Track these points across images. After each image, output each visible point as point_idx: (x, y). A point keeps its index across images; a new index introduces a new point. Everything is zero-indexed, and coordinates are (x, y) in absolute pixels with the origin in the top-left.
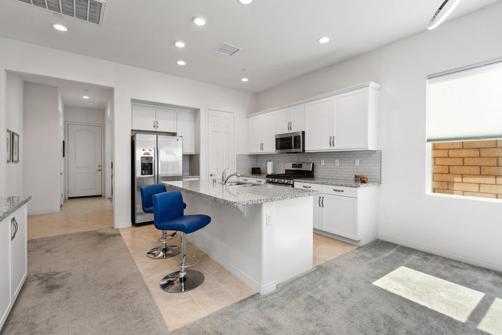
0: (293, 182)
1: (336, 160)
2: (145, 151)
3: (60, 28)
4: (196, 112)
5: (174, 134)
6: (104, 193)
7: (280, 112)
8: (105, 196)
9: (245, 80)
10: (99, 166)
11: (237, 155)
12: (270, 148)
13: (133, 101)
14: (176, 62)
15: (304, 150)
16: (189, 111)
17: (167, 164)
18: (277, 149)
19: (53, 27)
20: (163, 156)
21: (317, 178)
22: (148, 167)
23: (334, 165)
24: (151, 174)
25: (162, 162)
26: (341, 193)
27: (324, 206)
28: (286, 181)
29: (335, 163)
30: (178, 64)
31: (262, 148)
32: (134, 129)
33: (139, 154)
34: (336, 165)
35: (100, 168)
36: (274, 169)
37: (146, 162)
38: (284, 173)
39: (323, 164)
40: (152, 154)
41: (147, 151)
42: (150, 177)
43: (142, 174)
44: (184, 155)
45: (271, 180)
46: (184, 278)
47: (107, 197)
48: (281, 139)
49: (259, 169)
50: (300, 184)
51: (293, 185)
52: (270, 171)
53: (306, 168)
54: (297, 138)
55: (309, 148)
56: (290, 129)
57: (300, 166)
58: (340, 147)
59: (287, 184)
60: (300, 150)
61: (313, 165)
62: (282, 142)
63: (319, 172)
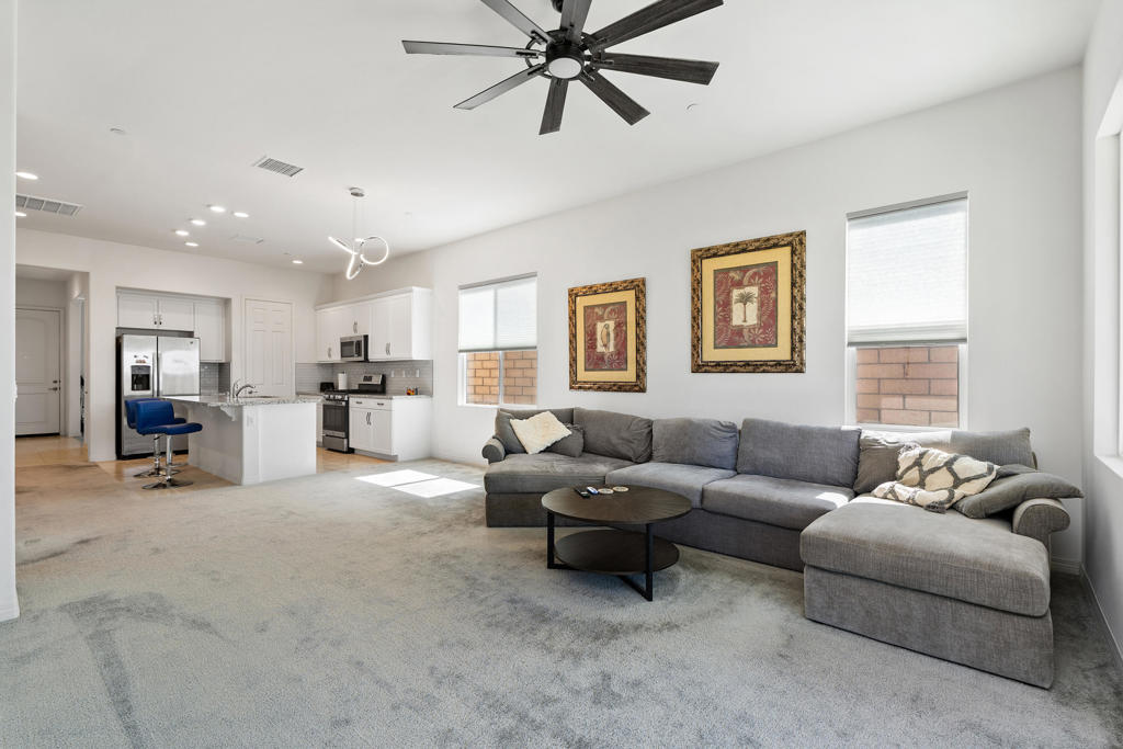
0: (348, 397)
1: (403, 372)
2: (138, 359)
4: (226, 302)
5: (190, 334)
6: (65, 431)
8: (66, 436)
9: (298, 262)
10: (55, 382)
11: (296, 363)
12: (336, 357)
13: (119, 289)
15: (366, 360)
16: (216, 301)
17: (174, 378)
18: (342, 356)
20: (168, 366)
21: (388, 393)
22: (142, 380)
24: (148, 388)
25: (165, 376)
26: (382, 407)
27: (372, 425)
28: (340, 397)
29: (402, 374)
31: (330, 355)
32: (121, 326)
33: (129, 361)
34: (403, 376)
35: (57, 385)
36: (348, 384)
37: (140, 373)
38: (356, 387)
39: (392, 376)
40: (149, 362)
41: (141, 358)
42: (146, 395)
43: (133, 389)
44: (202, 364)
45: (332, 396)
47: (70, 435)
48: (345, 345)
49: (332, 384)
50: (353, 400)
51: (347, 402)
52: (342, 386)
53: (377, 380)
54: (359, 343)
55: (371, 357)
56: (355, 331)
57: (370, 379)
58: (395, 355)
59: (342, 400)
60: (362, 358)
61: (384, 378)
62: (346, 348)
63: (390, 386)
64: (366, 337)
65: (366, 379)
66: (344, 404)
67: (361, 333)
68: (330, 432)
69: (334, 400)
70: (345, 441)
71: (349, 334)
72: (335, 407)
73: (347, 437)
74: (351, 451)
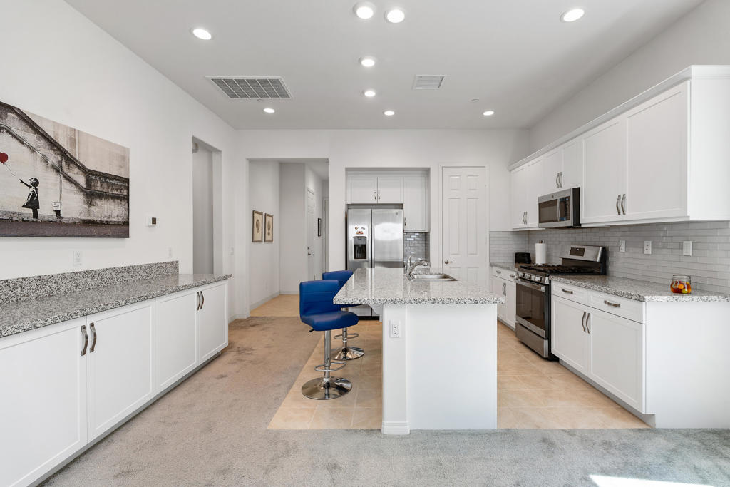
0: (550, 281)
1: (646, 244)
2: (358, 230)
3: (269, 110)
4: (427, 172)
5: (400, 206)
7: (547, 157)
9: (489, 113)
11: (490, 232)
12: (533, 223)
14: (383, 112)
15: (577, 224)
16: (420, 172)
17: (383, 244)
18: (540, 222)
19: (264, 112)
21: (613, 276)
22: (361, 249)
23: (643, 252)
24: (364, 257)
26: (616, 310)
27: (591, 332)
28: (537, 279)
29: (643, 248)
30: (386, 116)
31: (525, 222)
32: (349, 202)
33: (352, 233)
34: (646, 252)
37: (360, 243)
38: (560, 263)
39: (623, 249)
40: (366, 233)
41: (360, 229)
42: (363, 261)
43: (355, 258)
45: (527, 275)
46: (328, 383)
48: (544, 206)
49: (528, 255)
50: (558, 286)
51: (549, 287)
52: (540, 260)
53: (591, 255)
54: (564, 201)
55: (585, 219)
56: (559, 185)
57: (581, 252)
58: (634, 215)
59: (540, 283)
60: (571, 223)
61: (605, 251)
62: (546, 210)
63: (616, 265)
64: (577, 192)
65: (573, 252)
66: (543, 289)
67: (568, 186)
68: (525, 323)
69: (529, 280)
70: (546, 342)
71: (550, 189)
72: (532, 291)
73: (549, 338)
74: (553, 359)
